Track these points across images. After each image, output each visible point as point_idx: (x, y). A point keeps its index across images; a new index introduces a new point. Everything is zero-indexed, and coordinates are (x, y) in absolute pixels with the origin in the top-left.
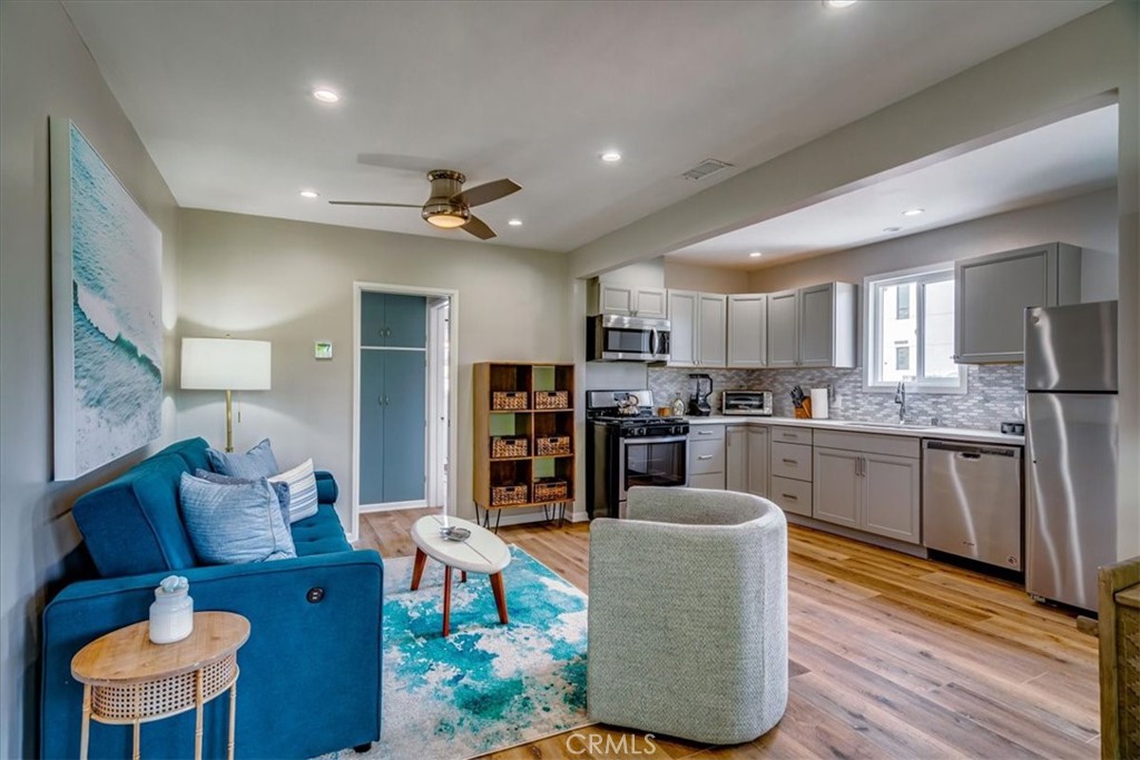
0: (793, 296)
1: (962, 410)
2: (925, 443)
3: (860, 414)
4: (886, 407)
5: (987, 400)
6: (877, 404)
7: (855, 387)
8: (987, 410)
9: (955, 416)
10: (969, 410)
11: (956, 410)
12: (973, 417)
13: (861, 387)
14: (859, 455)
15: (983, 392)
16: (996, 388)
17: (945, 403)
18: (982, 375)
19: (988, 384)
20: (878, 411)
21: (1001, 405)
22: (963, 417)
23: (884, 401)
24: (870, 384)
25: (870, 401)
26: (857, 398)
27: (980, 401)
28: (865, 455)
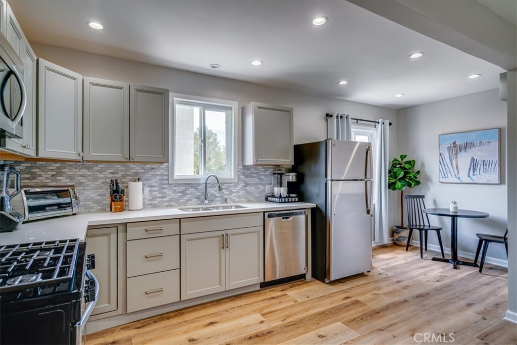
0: (121, 88)
1: (234, 192)
2: (266, 214)
3: (166, 202)
4: (187, 194)
5: (246, 186)
6: (180, 192)
7: (162, 180)
8: (247, 192)
9: (231, 196)
10: (238, 192)
11: (231, 193)
12: (240, 196)
13: (168, 180)
15: (245, 181)
16: (250, 179)
17: (225, 189)
18: (245, 171)
19: (247, 176)
20: (181, 197)
21: (252, 188)
22: (235, 196)
23: (186, 190)
24: (175, 177)
25: (175, 190)
26: (164, 188)
27: (243, 186)
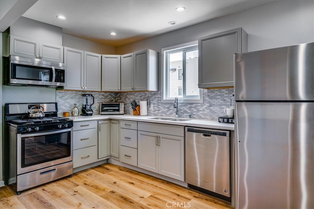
0: (131, 56)
1: (201, 111)
2: (186, 128)
3: (160, 113)
4: (171, 109)
5: (210, 106)
6: (167, 108)
7: (158, 100)
8: (211, 110)
9: (198, 113)
10: (204, 110)
11: (198, 111)
12: (205, 114)
13: (160, 100)
14: (157, 135)
15: (209, 102)
16: (214, 100)
17: (194, 107)
18: (209, 94)
19: (211, 98)
20: (168, 111)
21: (217, 108)
22: (201, 114)
23: (170, 107)
24: (164, 99)
25: (164, 107)
26: (159, 105)
27: (208, 106)
28: (160, 135)
